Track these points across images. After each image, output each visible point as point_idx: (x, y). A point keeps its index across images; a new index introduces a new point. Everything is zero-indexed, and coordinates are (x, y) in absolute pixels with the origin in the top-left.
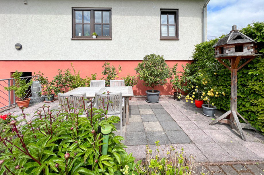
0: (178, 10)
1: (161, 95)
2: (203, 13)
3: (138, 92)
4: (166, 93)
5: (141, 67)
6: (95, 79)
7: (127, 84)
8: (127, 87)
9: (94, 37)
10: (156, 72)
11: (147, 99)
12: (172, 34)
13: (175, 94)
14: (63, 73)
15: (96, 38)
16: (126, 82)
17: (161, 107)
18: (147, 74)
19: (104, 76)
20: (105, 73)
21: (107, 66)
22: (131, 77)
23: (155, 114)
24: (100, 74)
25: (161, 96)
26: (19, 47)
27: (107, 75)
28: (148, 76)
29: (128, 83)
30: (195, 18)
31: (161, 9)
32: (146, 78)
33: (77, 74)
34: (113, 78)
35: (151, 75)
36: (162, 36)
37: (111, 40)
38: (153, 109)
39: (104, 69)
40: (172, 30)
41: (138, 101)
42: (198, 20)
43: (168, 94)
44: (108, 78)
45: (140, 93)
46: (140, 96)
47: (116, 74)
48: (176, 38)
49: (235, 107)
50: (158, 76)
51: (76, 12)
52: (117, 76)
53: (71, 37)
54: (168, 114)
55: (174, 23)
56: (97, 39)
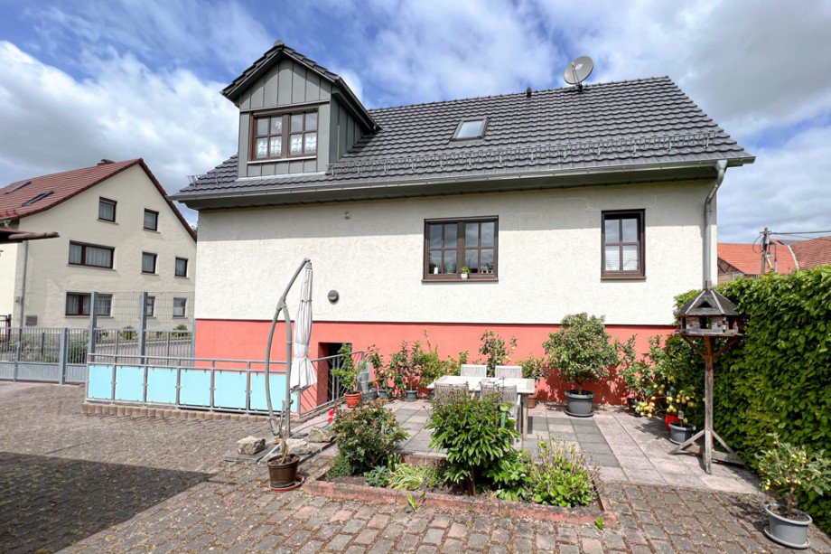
0: (643, 210)
1: (603, 403)
2: (705, 215)
3: (550, 394)
4: (615, 400)
5: (557, 341)
6: (465, 363)
7: (527, 374)
8: (526, 379)
9: (464, 276)
10: (585, 354)
11: (568, 410)
12: (631, 265)
13: (630, 402)
14: (409, 348)
15: (468, 278)
16: (524, 370)
17: (593, 424)
18: (564, 357)
19: (482, 355)
20: (485, 351)
21: (489, 337)
22: (535, 360)
23: (576, 434)
24: (475, 353)
25: (602, 407)
26: (334, 298)
27: (489, 355)
28: (566, 360)
29: (530, 372)
30: (687, 228)
31: (603, 212)
32: (564, 365)
33: (434, 351)
34: (499, 362)
35: (574, 358)
36: (607, 269)
37: (497, 281)
38: (575, 427)
39: (484, 344)
40: (631, 255)
41: (548, 412)
42: (695, 230)
43: (619, 402)
44: (490, 360)
45: (556, 395)
46: (554, 403)
47: (506, 352)
48: (640, 274)
49: (709, 423)
50: (587, 361)
51: (432, 227)
52: (507, 357)
53: (421, 278)
54: (600, 434)
55: (634, 239)
56: (469, 281)
